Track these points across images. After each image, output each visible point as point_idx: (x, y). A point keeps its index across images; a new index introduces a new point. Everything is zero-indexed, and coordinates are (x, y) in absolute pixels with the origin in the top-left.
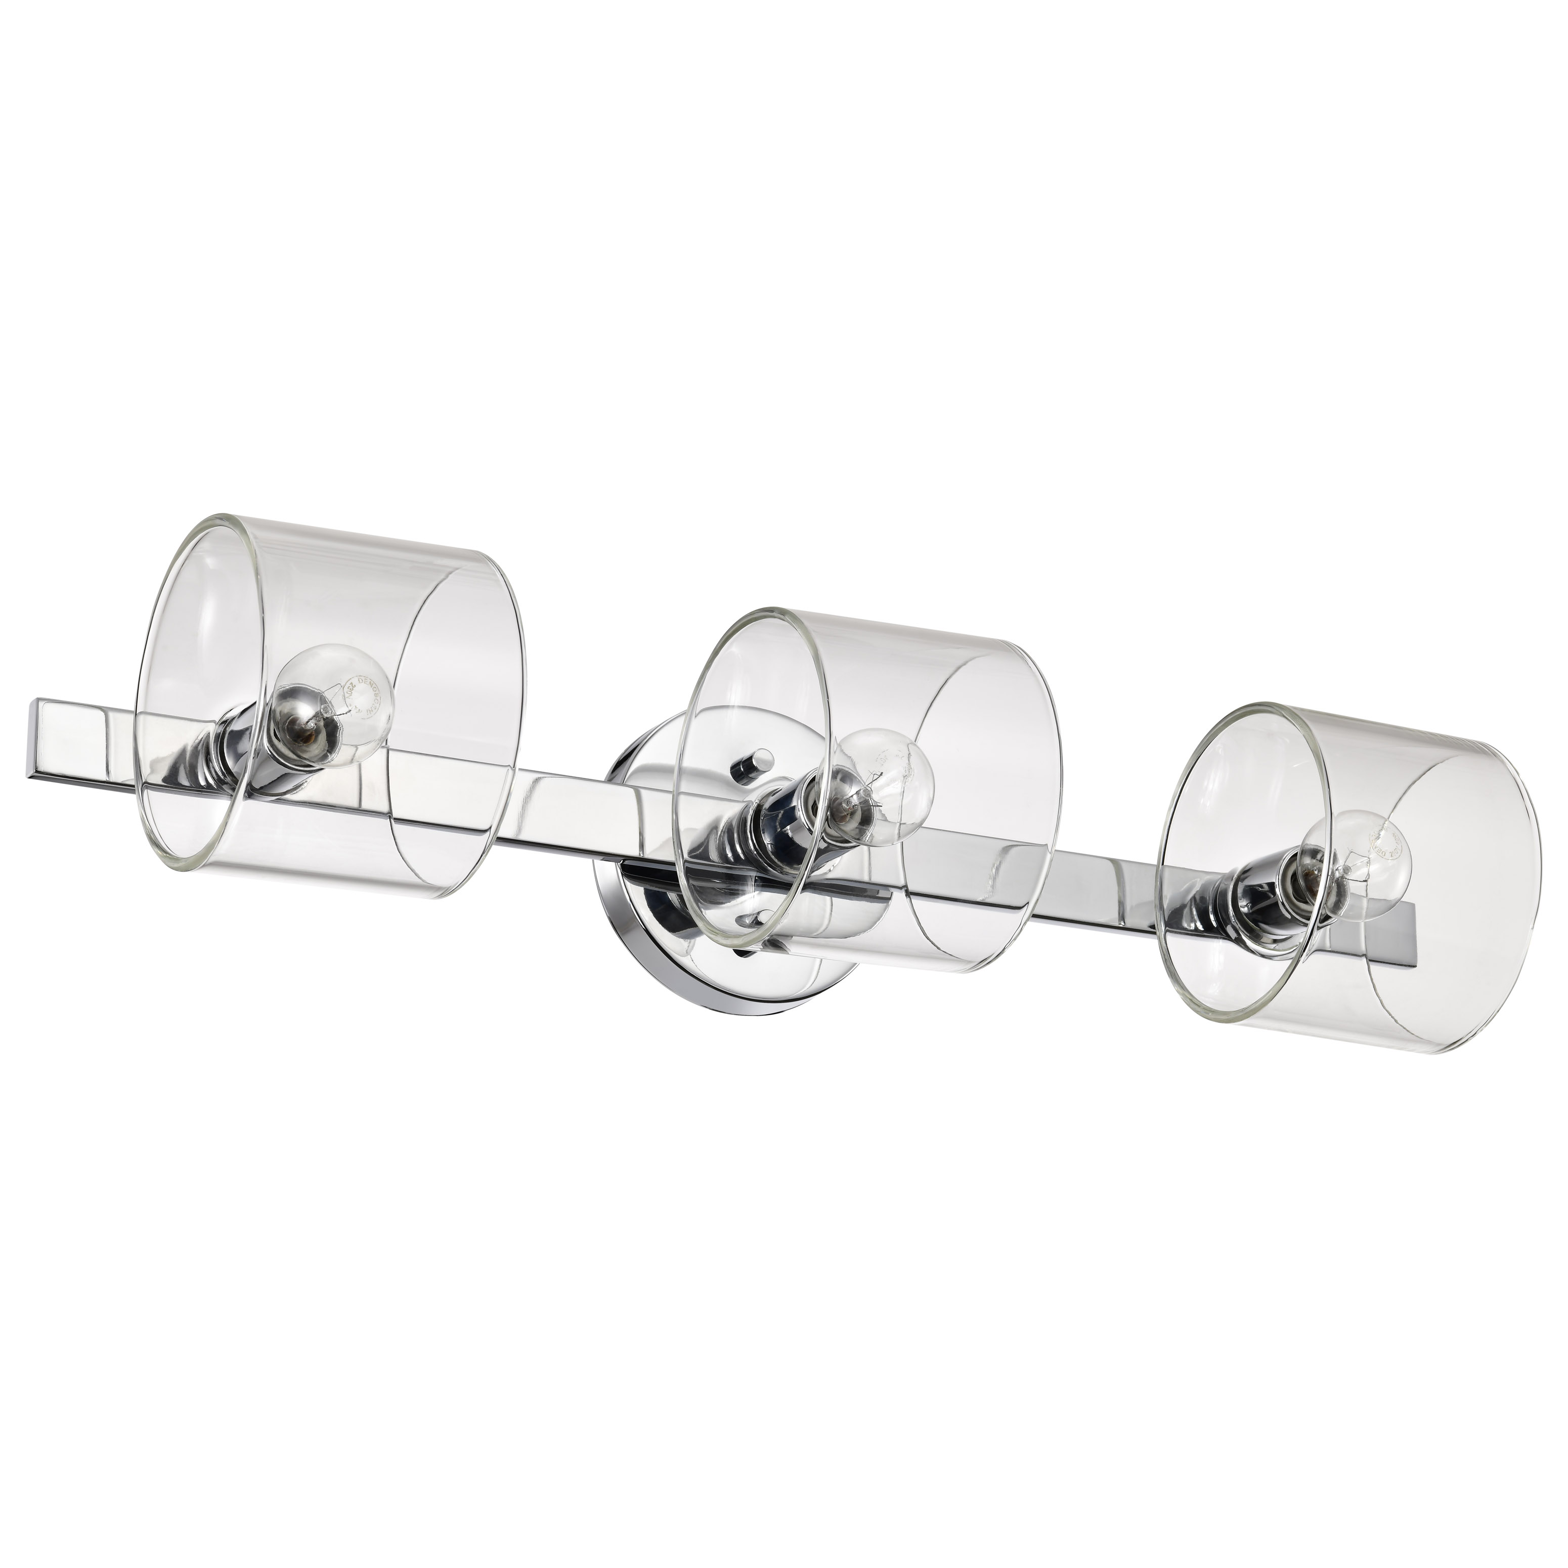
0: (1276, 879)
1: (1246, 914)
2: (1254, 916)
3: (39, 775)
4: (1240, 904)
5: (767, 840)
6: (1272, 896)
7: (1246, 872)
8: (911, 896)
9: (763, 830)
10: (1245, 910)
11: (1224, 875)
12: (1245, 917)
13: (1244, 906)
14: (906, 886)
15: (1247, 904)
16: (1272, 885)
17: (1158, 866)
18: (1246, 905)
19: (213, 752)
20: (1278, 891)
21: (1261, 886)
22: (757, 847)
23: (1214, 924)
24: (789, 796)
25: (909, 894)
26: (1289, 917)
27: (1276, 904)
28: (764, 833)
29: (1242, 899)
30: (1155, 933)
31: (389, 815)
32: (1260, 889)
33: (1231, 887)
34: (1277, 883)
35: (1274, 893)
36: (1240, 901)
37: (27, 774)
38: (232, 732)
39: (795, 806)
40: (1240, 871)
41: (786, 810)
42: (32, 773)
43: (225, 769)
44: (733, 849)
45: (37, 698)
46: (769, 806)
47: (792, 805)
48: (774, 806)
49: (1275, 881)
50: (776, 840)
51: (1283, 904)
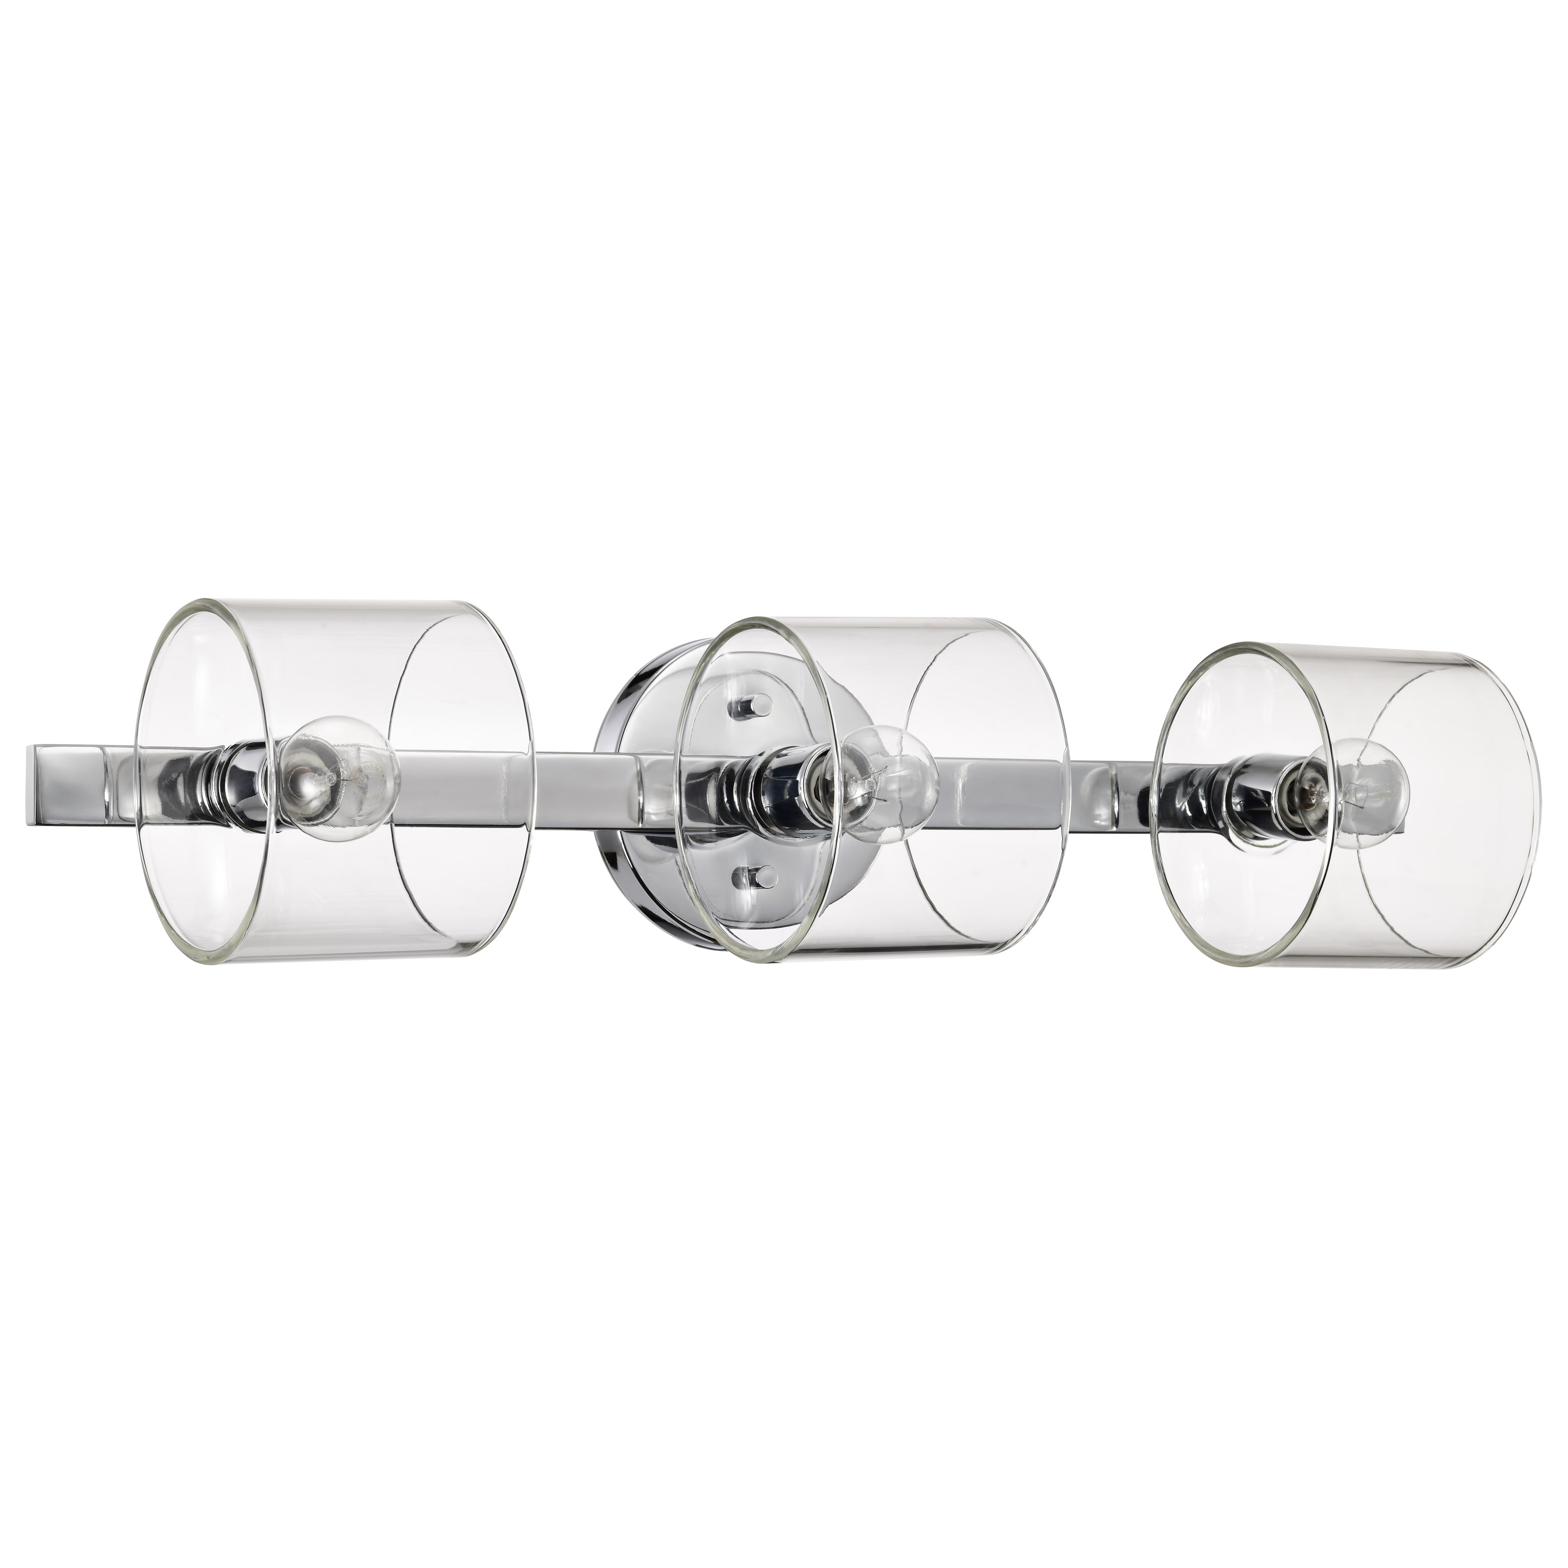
0: (1272, 790)
1: (1237, 812)
2: (1245, 815)
3: (39, 822)
4: (1233, 801)
5: (766, 802)
6: (1267, 805)
7: (1245, 767)
9: (763, 792)
10: (1237, 808)
11: (1222, 766)
12: (1237, 815)
13: (1237, 803)
15: (1240, 802)
16: (1267, 794)
18: (1239, 803)
19: (213, 785)
20: (1274, 803)
21: (1255, 791)
22: (755, 805)
23: (1205, 811)
24: (794, 769)
26: (1281, 829)
27: (1269, 813)
28: (764, 795)
29: (1236, 796)
30: (1147, 832)
32: (1255, 795)
33: (1228, 780)
34: (1273, 795)
35: (1270, 804)
36: (1234, 798)
37: (27, 822)
38: (234, 767)
39: (798, 781)
40: (1239, 766)
41: (790, 781)
42: (33, 819)
43: (224, 804)
44: (731, 800)
45: (35, 745)
46: (773, 768)
47: (796, 778)
48: (778, 771)
49: (1271, 792)
50: (775, 807)
51: (1276, 815)
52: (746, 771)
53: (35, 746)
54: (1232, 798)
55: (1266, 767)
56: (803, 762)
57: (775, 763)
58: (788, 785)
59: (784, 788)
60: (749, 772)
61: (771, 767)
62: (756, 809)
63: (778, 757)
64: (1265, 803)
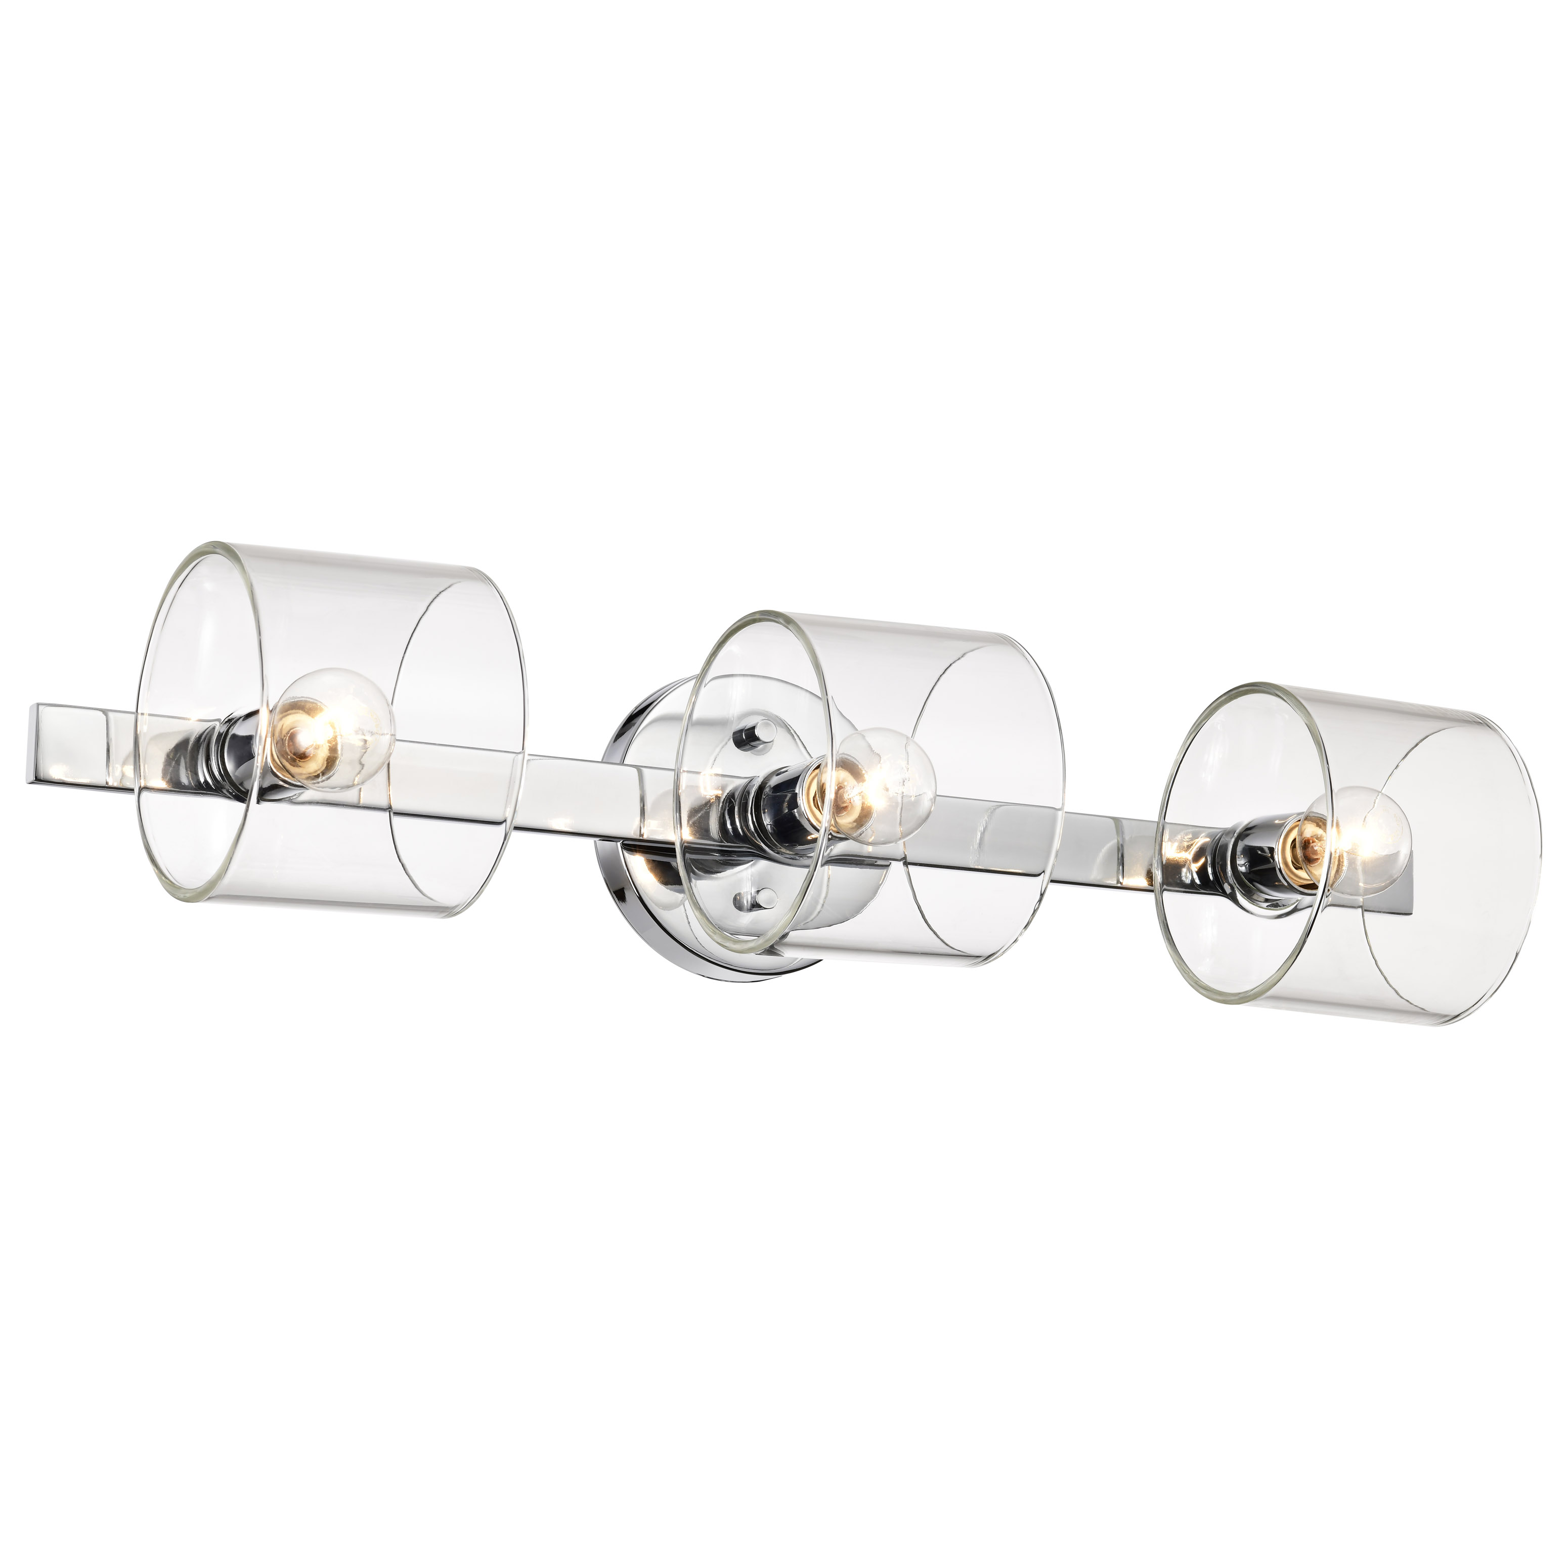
0: (1275, 845)
1: (1243, 873)
2: (1251, 876)
3: (39, 780)
4: (1238, 862)
5: (767, 821)
6: (1272, 861)
7: (1248, 831)
8: (909, 866)
9: (764, 810)
10: (1242, 869)
11: (1225, 830)
12: (1243, 876)
13: (1242, 865)
14: (905, 858)
15: (1246, 863)
16: (1272, 850)
17: (1158, 823)
18: (1244, 864)
19: (213, 757)
20: (1278, 857)
21: (1261, 849)
22: (756, 825)
23: (1211, 877)
24: (792, 783)
25: (906, 864)
26: (1286, 884)
27: (1274, 869)
28: (764, 812)
29: (1241, 858)
30: (1152, 891)
31: (389, 809)
32: (1260, 853)
33: (1232, 843)
34: (1277, 849)
35: (1273, 858)
36: (1239, 859)
37: (27, 780)
38: (234, 736)
39: (797, 793)
40: (1242, 829)
41: (789, 795)
42: (32, 778)
43: (225, 774)
44: (733, 823)
45: (37, 703)
46: (772, 786)
47: (794, 791)
48: (778, 788)
49: (1274, 847)
50: (776, 823)
51: (1280, 870)
52: (745, 793)
53: (38, 705)
54: (1237, 859)
55: (1269, 827)
56: (799, 776)
57: (775, 781)
58: (788, 799)
59: (784, 801)
60: (749, 793)
61: (770, 786)
62: (757, 827)
63: (778, 775)
64: (1270, 859)
